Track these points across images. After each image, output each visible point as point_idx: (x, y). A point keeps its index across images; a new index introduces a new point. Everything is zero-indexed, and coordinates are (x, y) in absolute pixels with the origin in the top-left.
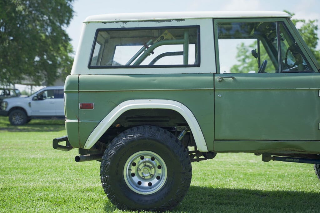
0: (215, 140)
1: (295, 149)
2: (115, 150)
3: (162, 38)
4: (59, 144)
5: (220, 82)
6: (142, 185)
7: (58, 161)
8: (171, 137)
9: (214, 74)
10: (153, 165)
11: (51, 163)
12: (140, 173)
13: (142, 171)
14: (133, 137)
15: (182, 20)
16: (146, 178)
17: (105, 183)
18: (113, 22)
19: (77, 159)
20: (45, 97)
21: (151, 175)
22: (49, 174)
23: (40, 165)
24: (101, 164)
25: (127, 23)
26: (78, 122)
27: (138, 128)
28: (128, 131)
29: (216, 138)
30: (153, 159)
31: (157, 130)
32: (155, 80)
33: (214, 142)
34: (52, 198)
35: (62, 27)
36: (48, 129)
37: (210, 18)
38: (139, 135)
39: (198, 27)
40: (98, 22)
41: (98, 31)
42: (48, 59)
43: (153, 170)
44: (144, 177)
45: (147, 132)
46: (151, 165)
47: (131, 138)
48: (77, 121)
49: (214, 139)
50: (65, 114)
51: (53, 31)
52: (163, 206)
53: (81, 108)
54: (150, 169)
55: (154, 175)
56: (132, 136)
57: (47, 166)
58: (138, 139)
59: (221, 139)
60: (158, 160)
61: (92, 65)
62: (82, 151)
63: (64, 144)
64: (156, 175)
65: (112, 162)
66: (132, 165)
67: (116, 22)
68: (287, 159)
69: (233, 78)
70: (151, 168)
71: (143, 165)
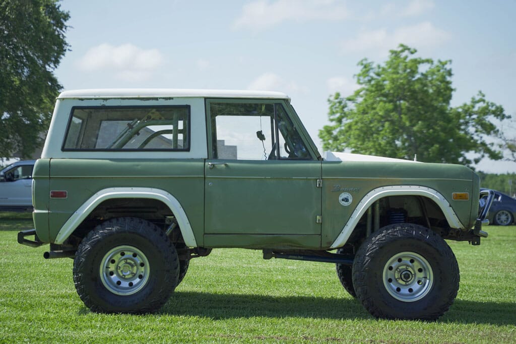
0: (205, 234)
1: (293, 245)
2: (90, 244)
3: (149, 118)
4: (25, 238)
5: (210, 168)
6: (121, 285)
7: (30, 267)
8: (155, 230)
9: (205, 159)
10: (135, 263)
11: (19, 269)
12: (119, 271)
13: (121, 269)
14: (112, 230)
15: (170, 98)
16: (126, 277)
17: (77, 282)
18: (91, 99)
19: (47, 256)
20: (18, 176)
21: (132, 273)
22: (15, 281)
23: (4, 271)
24: (74, 261)
25: (108, 100)
26: (49, 213)
27: (118, 220)
28: (106, 223)
29: (206, 232)
30: (135, 255)
31: (140, 222)
32: (138, 165)
33: (203, 236)
34: (16, 304)
35: (47, 67)
36: (23, 226)
37: (200, 97)
38: (118, 227)
39: (188, 107)
40: (74, 99)
41: (74, 108)
42: (23, 116)
43: (135, 268)
44: (125, 276)
45: (128, 224)
46: (133, 263)
47: (109, 231)
48: (47, 212)
49: (203, 233)
50: (33, 204)
51: (32, 73)
52: (145, 308)
53: (51, 197)
54: (130, 267)
55: (136, 274)
56: (110, 228)
57: (14, 272)
58: (117, 232)
59: (212, 232)
60: (140, 256)
61: (66, 147)
62: (54, 247)
63: (32, 238)
64: (138, 274)
65: (86, 258)
66: (110, 262)
67: (96, 99)
68: (290, 257)
69: (226, 165)
70: (132, 266)
71: (123, 262)
